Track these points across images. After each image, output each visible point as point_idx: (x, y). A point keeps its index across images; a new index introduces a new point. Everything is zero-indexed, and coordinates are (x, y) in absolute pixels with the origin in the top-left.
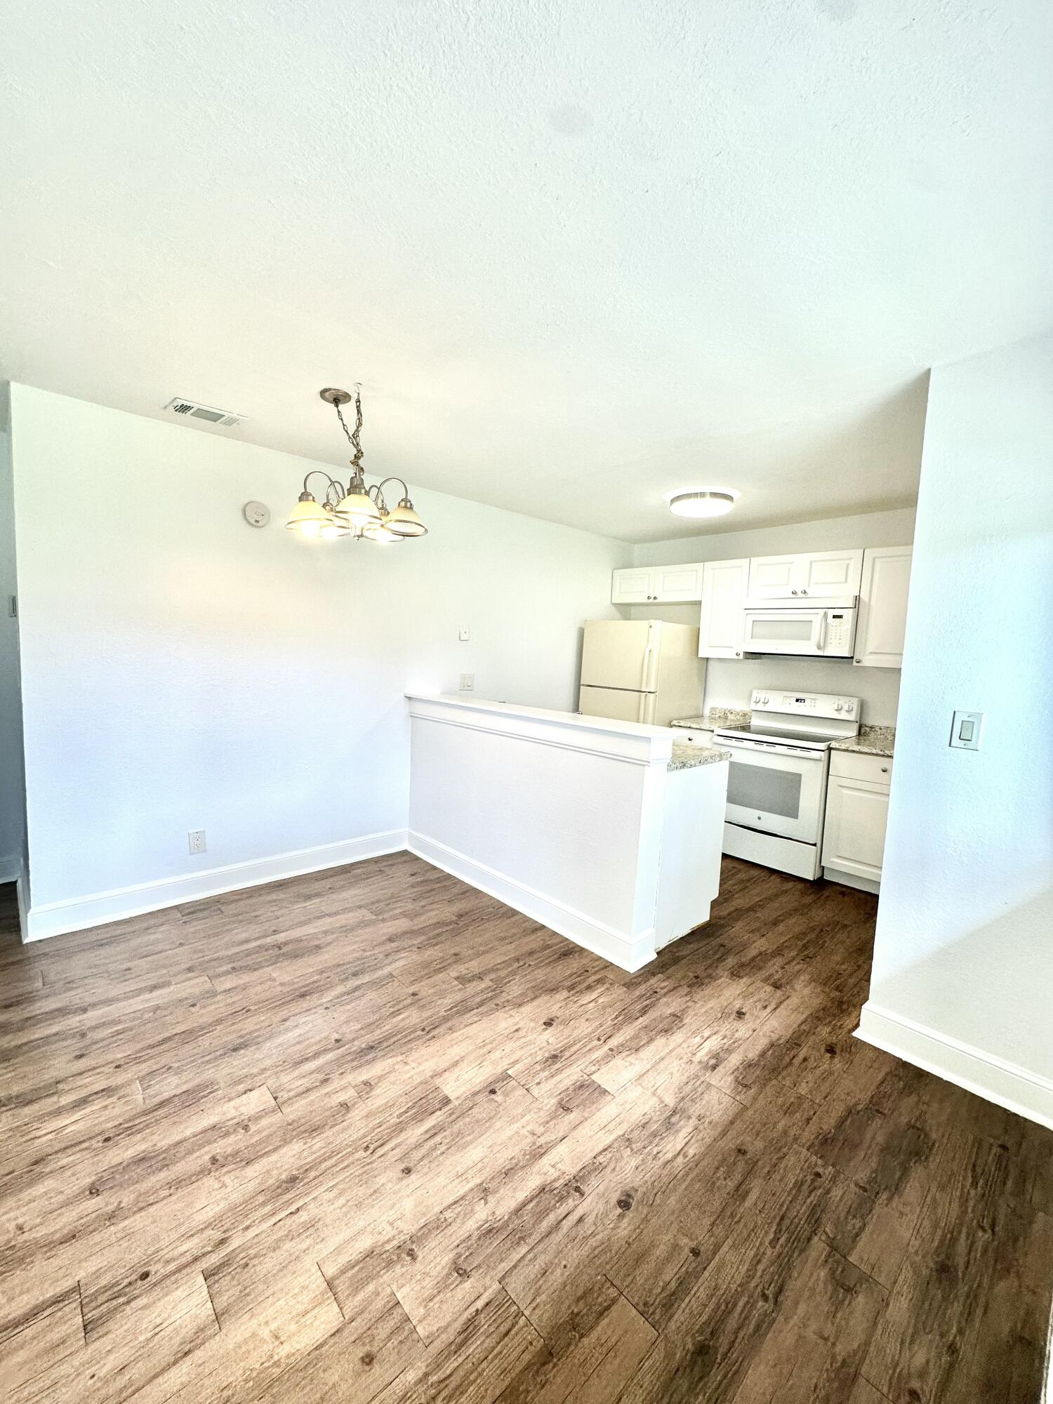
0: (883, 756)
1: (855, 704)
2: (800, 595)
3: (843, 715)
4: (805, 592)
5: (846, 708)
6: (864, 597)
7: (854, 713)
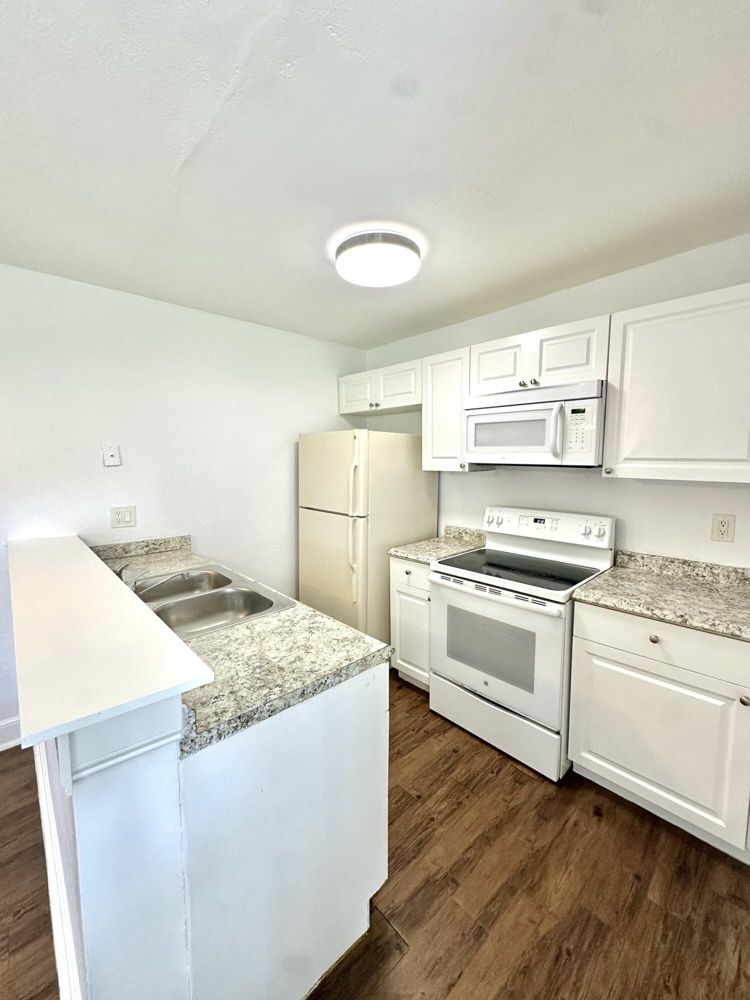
0: (651, 618)
1: (607, 525)
2: (530, 386)
3: (593, 541)
4: (536, 382)
5: (595, 531)
6: (614, 381)
7: (606, 538)
